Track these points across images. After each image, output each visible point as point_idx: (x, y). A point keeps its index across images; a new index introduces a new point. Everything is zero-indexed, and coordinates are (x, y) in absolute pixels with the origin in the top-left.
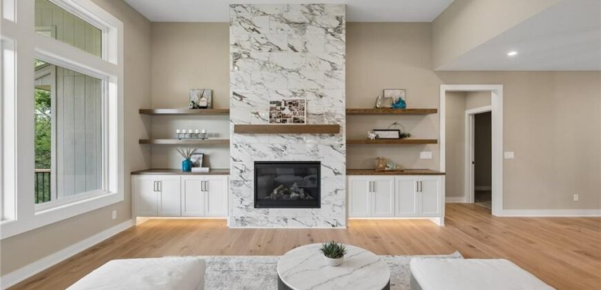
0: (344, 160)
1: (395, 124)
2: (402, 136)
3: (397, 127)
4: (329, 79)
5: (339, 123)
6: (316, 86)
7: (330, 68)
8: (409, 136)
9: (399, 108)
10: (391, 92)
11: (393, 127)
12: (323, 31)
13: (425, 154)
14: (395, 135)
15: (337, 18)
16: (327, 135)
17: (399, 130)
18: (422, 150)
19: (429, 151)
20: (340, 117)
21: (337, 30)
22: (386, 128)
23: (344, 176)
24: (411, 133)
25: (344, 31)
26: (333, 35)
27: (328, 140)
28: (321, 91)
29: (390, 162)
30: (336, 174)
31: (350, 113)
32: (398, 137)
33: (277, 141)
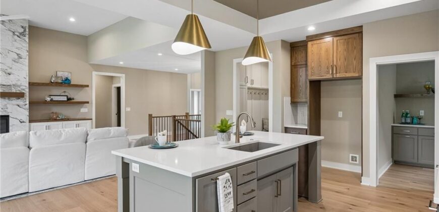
0: (28, 114)
1: (65, 92)
2: (69, 99)
3: (66, 94)
4: (16, 64)
5: (23, 91)
6: (5, 67)
7: (16, 57)
8: (73, 99)
9: (66, 83)
10: (62, 73)
11: (63, 94)
12: (11, 34)
13: (84, 110)
14: (65, 99)
15: (22, 27)
16: (14, 98)
17: (67, 96)
18: (81, 108)
19: (87, 107)
20: (24, 87)
21: (23, 34)
22: (59, 94)
23: (28, 123)
24: (75, 98)
25: (27, 36)
26: (19, 37)
27: (15, 101)
28: (9, 71)
29: (61, 114)
30: (21, 122)
31: (32, 85)
32: (66, 99)
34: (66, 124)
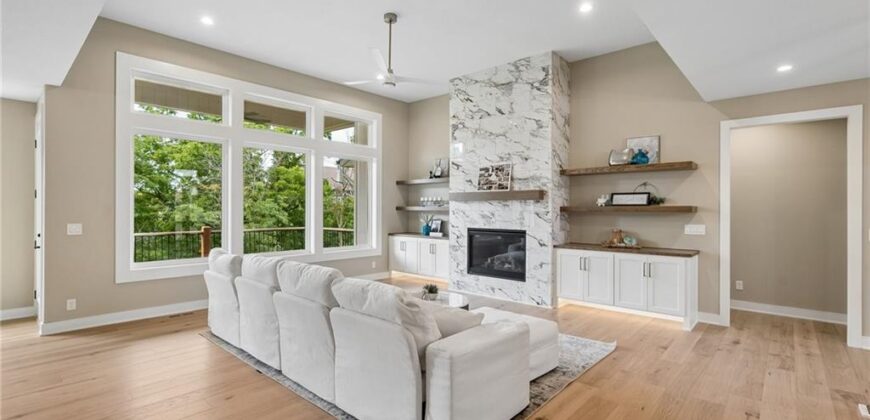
0: (550, 230)
1: (645, 184)
2: (652, 201)
3: (649, 189)
4: (535, 139)
5: (545, 188)
6: (522, 149)
7: (535, 126)
8: (662, 201)
9: (638, 163)
10: (636, 141)
11: (642, 190)
12: (529, 87)
13: (693, 229)
14: (642, 200)
15: (544, 69)
16: (532, 201)
17: (649, 193)
18: (688, 223)
19: (699, 222)
20: (546, 181)
21: (544, 82)
22: (631, 191)
23: (550, 248)
24: (667, 197)
25: (550, 83)
26: (539, 89)
27: (531, 207)
28: (525, 155)
29: (628, 234)
30: (541, 245)
31: (570, 176)
32: (645, 202)
33: (487, 207)
34: (620, 260)
